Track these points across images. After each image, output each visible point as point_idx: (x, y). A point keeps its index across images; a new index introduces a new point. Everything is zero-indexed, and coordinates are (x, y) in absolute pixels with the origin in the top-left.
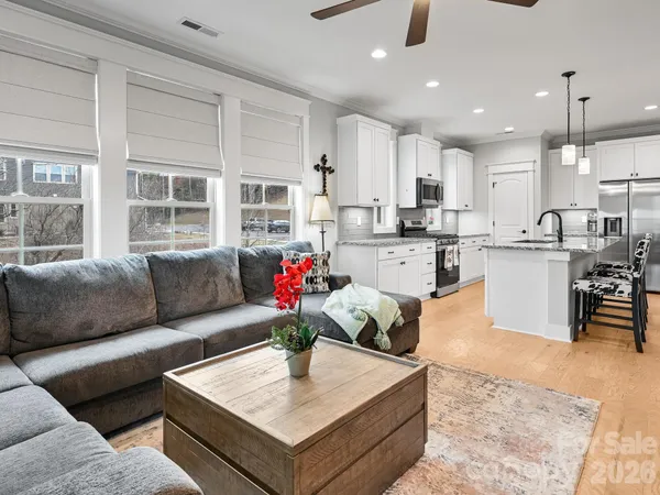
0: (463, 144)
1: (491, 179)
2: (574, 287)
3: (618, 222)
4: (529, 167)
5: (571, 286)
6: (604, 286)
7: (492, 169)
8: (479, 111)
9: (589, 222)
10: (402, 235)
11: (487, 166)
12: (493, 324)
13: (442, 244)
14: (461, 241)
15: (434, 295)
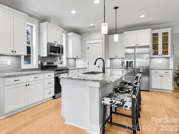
0: (77, 31)
1: (87, 46)
2: (103, 102)
3: (131, 63)
4: (100, 41)
5: (101, 102)
6: (118, 102)
7: (88, 42)
8: (73, 12)
9: (122, 63)
10: (42, 69)
11: (86, 41)
12: (65, 121)
13: (58, 74)
14: (70, 71)
15: (54, 97)
